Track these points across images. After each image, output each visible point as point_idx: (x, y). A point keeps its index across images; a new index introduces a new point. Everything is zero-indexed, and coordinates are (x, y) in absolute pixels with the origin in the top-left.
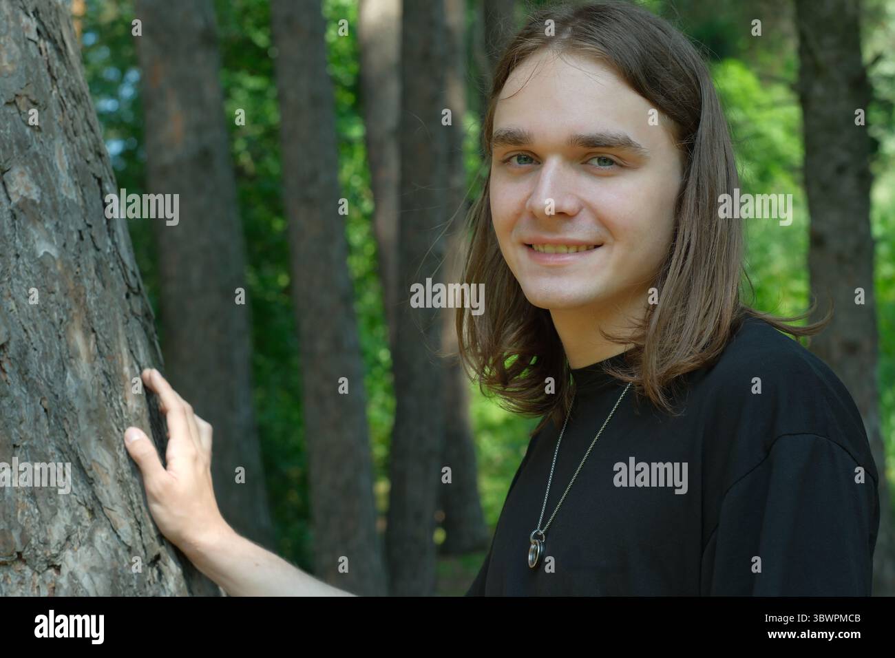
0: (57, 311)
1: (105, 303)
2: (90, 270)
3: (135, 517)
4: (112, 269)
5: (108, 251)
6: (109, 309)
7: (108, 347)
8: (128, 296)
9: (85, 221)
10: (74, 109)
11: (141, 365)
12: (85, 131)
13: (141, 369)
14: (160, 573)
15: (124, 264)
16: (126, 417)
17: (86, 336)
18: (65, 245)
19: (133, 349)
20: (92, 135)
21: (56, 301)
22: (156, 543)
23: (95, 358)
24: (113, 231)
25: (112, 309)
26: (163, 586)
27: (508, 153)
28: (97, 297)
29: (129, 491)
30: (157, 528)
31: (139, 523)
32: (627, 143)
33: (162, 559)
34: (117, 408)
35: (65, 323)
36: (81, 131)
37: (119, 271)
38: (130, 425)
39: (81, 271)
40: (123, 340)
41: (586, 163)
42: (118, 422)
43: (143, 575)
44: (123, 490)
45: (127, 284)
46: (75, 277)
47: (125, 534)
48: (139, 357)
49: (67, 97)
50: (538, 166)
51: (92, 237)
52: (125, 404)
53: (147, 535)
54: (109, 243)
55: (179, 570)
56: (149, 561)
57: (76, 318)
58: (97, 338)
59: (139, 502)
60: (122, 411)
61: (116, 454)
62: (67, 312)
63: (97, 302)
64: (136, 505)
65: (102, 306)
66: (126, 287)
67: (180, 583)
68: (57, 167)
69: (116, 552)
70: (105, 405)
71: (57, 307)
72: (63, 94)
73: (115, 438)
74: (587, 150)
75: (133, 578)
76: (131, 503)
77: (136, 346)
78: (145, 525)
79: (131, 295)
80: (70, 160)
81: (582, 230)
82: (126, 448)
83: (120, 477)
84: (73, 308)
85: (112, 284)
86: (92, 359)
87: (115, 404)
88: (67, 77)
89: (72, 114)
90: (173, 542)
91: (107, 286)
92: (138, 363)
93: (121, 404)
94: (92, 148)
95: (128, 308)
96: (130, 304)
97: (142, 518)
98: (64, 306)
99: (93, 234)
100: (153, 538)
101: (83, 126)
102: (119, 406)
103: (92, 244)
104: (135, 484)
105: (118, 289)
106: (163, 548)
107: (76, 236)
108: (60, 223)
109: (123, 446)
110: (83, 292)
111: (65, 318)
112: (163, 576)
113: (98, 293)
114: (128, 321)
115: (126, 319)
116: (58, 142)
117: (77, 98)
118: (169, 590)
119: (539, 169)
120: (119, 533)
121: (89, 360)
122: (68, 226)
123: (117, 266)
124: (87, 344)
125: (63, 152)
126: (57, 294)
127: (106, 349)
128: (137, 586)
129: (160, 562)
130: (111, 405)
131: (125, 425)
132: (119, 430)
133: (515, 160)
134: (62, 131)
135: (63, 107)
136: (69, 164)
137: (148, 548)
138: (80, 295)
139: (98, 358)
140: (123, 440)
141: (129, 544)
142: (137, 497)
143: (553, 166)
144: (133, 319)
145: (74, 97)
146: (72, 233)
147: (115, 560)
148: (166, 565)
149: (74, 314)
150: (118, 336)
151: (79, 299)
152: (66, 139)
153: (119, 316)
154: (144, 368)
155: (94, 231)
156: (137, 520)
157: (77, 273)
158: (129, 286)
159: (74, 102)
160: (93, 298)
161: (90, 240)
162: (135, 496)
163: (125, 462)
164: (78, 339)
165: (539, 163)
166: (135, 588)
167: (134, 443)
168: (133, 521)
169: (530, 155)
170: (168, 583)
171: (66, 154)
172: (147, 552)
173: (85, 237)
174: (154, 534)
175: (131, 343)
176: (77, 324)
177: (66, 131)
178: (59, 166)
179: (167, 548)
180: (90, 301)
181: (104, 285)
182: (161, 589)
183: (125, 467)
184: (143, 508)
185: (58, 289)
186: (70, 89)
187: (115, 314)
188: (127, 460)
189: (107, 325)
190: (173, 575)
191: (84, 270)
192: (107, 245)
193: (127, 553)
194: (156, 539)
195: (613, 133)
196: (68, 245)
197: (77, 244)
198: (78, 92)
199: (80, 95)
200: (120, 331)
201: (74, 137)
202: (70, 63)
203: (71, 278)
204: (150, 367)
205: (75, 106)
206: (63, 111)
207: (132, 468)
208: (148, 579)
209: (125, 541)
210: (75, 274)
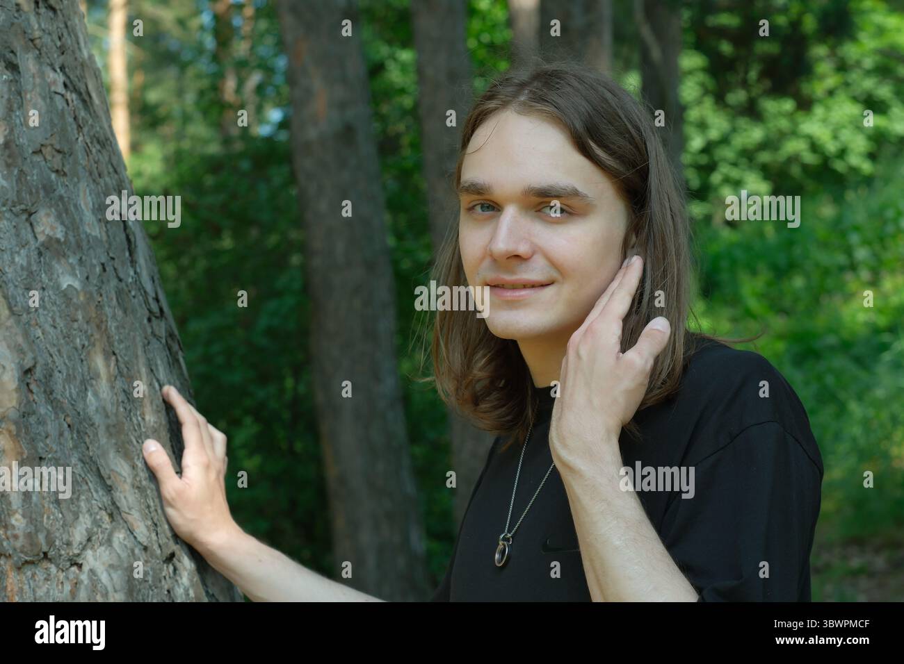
0: (80, 336)
1: (124, 328)
2: (112, 299)
3: (152, 519)
4: (134, 297)
5: (130, 280)
6: (129, 334)
7: (128, 368)
8: (149, 320)
9: (108, 254)
10: (99, 154)
11: (161, 382)
12: (109, 173)
13: (161, 386)
14: (175, 570)
15: (145, 292)
16: (144, 430)
17: (107, 359)
18: (87, 278)
19: (154, 368)
20: (116, 176)
21: (79, 328)
22: (171, 543)
23: (116, 377)
24: (136, 262)
25: (132, 333)
26: (177, 581)
27: (472, 201)
28: (118, 324)
29: (146, 496)
30: (172, 529)
31: (156, 525)
32: (575, 193)
33: (176, 556)
34: (135, 422)
35: (87, 347)
36: (106, 172)
37: (141, 298)
38: (148, 437)
39: (103, 300)
40: (142, 360)
41: (539, 211)
42: (136, 435)
43: (158, 571)
44: (141, 495)
45: (148, 309)
46: (97, 306)
47: (141, 535)
48: (159, 374)
49: (92, 143)
50: (499, 213)
51: (115, 269)
52: (143, 419)
53: (163, 535)
54: (132, 273)
55: (193, 565)
56: (164, 559)
57: (98, 344)
58: (117, 360)
59: (155, 506)
60: (140, 425)
61: (134, 463)
62: (88, 338)
63: (117, 328)
64: (152, 509)
65: (122, 331)
66: (147, 312)
67: (194, 578)
68: (81, 208)
69: (133, 551)
70: (125, 420)
71: (80, 334)
72: (88, 141)
73: (134, 449)
74: (541, 200)
75: (149, 574)
76: (148, 507)
77: (156, 365)
78: (161, 526)
79: (153, 319)
80: (95, 200)
81: (535, 271)
82: (144, 458)
83: (137, 484)
84: (95, 334)
85: (133, 311)
86: (112, 380)
87: (134, 419)
88: (92, 126)
89: (96, 159)
90: (187, 541)
91: (128, 313)
92: (158, 381)
93: (139, 418)
94: (116, 188)
95: (149, 331)
96: (152, 327)
97: (158, 520)
98: (86, 332)
99: (116, 266)
100: (168, 539)
101: (107, 168)
102: (137, 420)
103: (115, 274)
104: (152, 490)
105: (139, 315)
106: (178, 546)
107: (98, 269)
108: (84, 258)
109: (141, 456)
110: (104, 319)
111: (86, 343)
112: (177, 572)
113: (119, 319)
114: (149, 343)
115: (146, 342)
116: (82, 185)
117: (102, 144)
118: (183, 584)
119: (499, 217)
120: (135, 534)
121: (109, 380)
122: (91, 260)
123: (139, 294)
124: (108, 366)
125: (88, 194)
126: (79, 322)
127: (125, 370)
128: (153, 581)
129: (174, 559)
130: (131, 419)
131: (143, 437)
132: (138, 442)
133: (478, 209)
134: (87, 174)
135: (88, 152)
136: (93, 204)
137: (163, 547)
138: (102, 322)
139: (118, 378)
140: (141, 450)
141: (145, 544)
142: (154, 502)
143: (510, 213)
144: (154, 340)
145: (98, 142)
146: (95, 266)
147: (132, 558)
148: (179, 561)
149: (95, 340)
150: (137, 357)
151: (100, 325)
152: (91, 181)
153: (138, 339)
154: (164, 385)
155: (117, 263)
156: (153, 522)
157: (99, 302)
158: (150, 311)
159: (98, 147)
160: (114, 324)
161: (113, 272)
162: (151, 501)
163: (143, 470)
164: (99, 362)
165: (499, 211)
166: (150, 582)
167: (150, 454)
168: (149, 523)
169: (491, 204)
170: (181, 578)
171: (90, 194)
172: (163, 550)
173: (107, 269)
174: (169, 534)
175: (151, 362)
176: (98, 348)
177: (91, 174)
178: (83, 207)
179: (181, 546)
180: (111, 327)
181: (125, 312)
182: (175, 583)
183: (143, 475)
184: (160, 511)
185: (80, 317)
186: (94, 136)
187: (134, 338)
188: (145, 469)
189: (127, 348)
190: (186, 570)
191: (105, 299)
192: (129, 275)
193: (143, 552)
194: (171, 539)
195: (562, 185)
196: (91, 278)
197: (100, 275)
198: (102, 138)
199: (104, 141)
200: (140, 352)
201: (98, 179)
202: (95, 112)
203: (93, 308)
204: (170, 383)
205: (100, 151)
206: (88, 156)
207: (149, 476)
208: (164, 574)
209: (141, 541)
210: (97, 303)
